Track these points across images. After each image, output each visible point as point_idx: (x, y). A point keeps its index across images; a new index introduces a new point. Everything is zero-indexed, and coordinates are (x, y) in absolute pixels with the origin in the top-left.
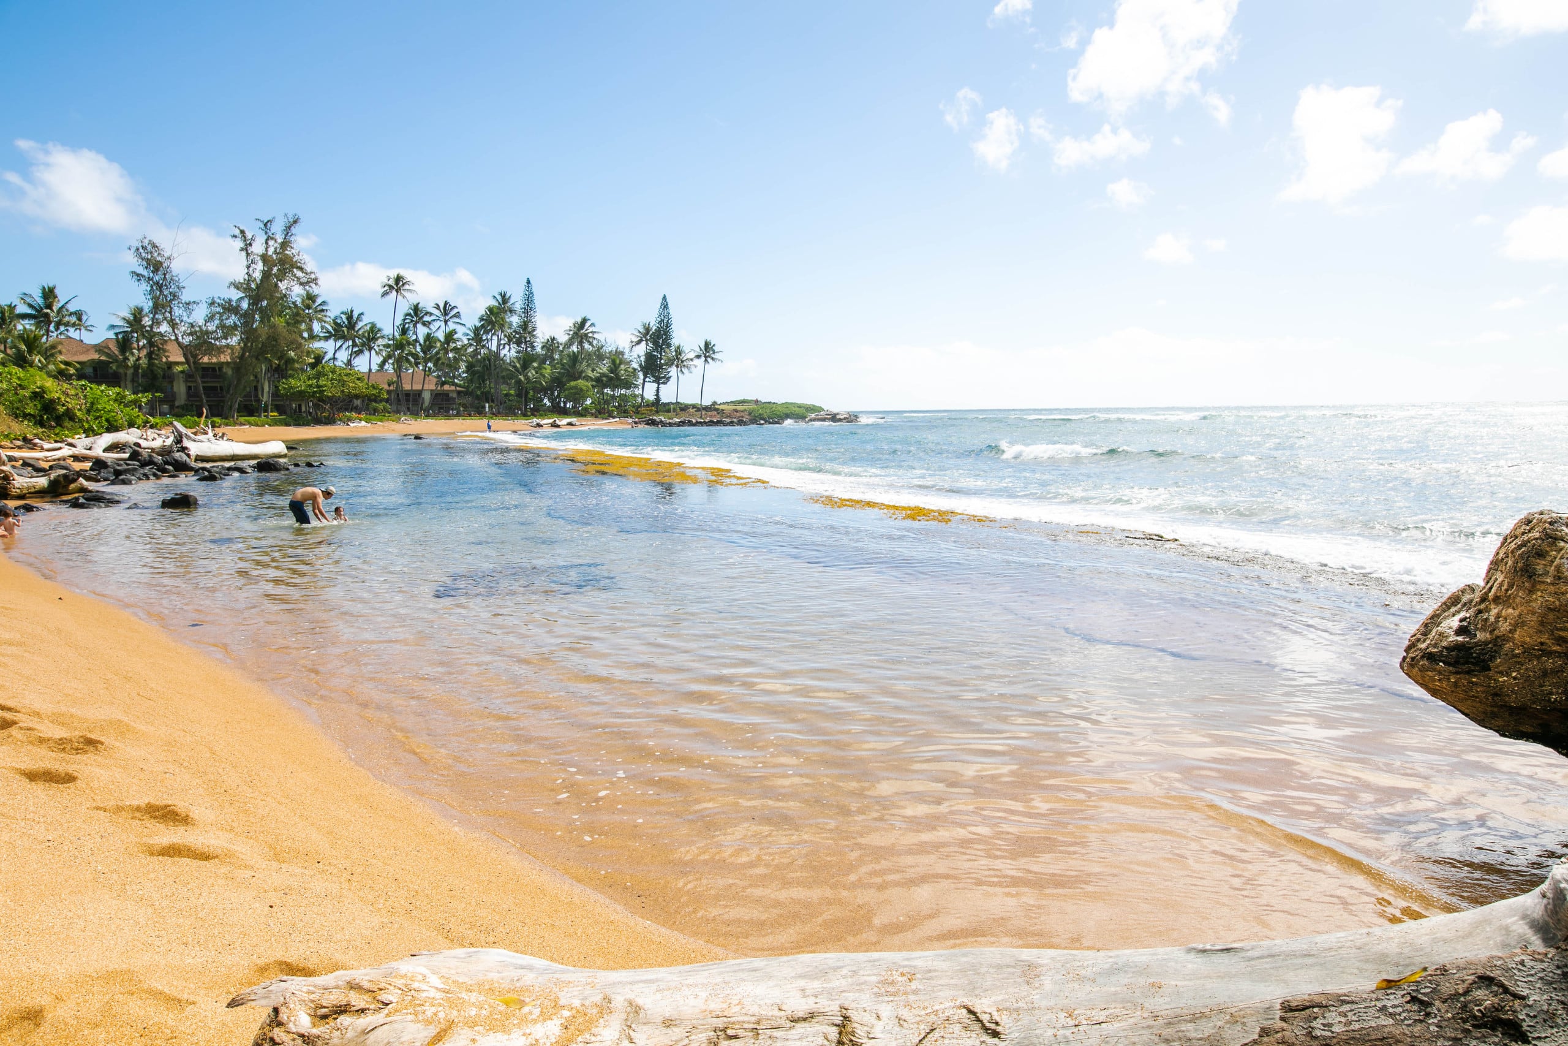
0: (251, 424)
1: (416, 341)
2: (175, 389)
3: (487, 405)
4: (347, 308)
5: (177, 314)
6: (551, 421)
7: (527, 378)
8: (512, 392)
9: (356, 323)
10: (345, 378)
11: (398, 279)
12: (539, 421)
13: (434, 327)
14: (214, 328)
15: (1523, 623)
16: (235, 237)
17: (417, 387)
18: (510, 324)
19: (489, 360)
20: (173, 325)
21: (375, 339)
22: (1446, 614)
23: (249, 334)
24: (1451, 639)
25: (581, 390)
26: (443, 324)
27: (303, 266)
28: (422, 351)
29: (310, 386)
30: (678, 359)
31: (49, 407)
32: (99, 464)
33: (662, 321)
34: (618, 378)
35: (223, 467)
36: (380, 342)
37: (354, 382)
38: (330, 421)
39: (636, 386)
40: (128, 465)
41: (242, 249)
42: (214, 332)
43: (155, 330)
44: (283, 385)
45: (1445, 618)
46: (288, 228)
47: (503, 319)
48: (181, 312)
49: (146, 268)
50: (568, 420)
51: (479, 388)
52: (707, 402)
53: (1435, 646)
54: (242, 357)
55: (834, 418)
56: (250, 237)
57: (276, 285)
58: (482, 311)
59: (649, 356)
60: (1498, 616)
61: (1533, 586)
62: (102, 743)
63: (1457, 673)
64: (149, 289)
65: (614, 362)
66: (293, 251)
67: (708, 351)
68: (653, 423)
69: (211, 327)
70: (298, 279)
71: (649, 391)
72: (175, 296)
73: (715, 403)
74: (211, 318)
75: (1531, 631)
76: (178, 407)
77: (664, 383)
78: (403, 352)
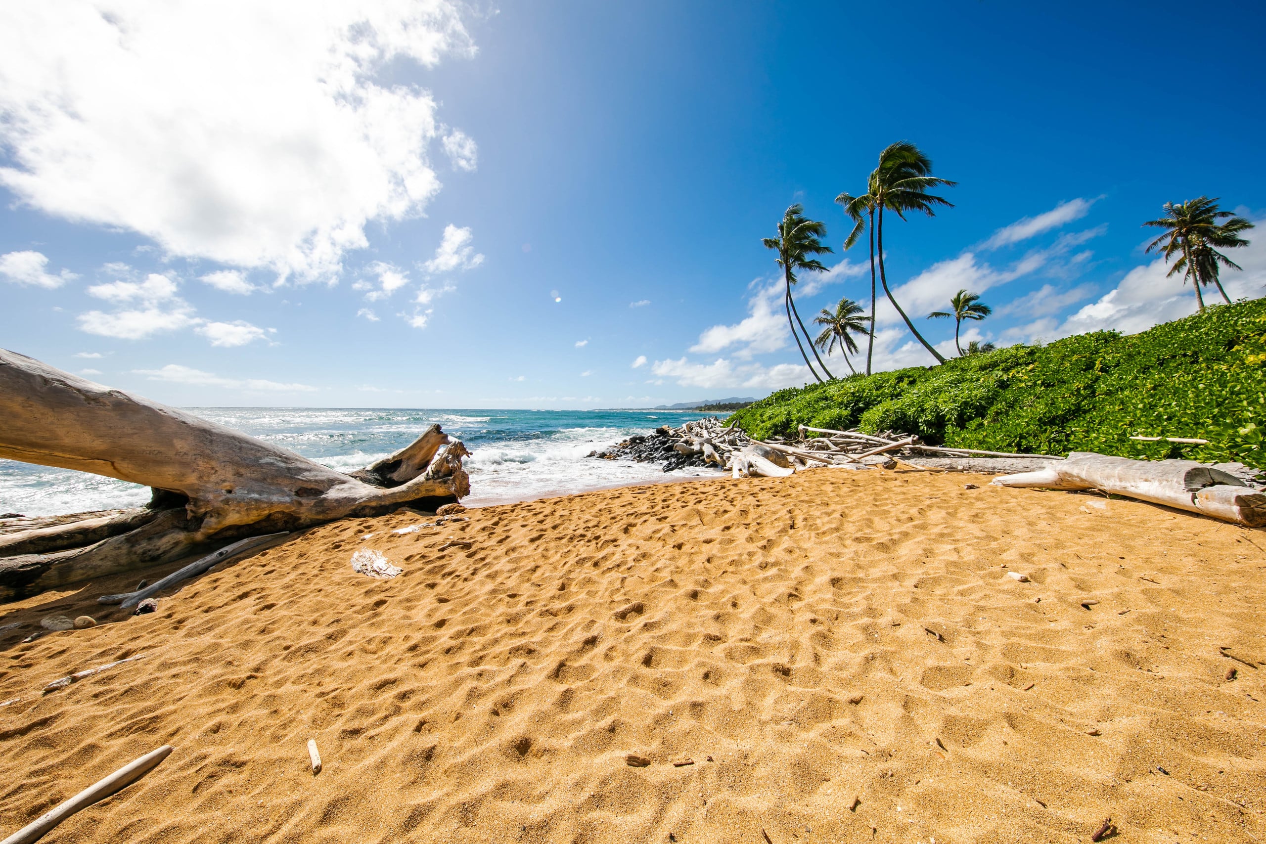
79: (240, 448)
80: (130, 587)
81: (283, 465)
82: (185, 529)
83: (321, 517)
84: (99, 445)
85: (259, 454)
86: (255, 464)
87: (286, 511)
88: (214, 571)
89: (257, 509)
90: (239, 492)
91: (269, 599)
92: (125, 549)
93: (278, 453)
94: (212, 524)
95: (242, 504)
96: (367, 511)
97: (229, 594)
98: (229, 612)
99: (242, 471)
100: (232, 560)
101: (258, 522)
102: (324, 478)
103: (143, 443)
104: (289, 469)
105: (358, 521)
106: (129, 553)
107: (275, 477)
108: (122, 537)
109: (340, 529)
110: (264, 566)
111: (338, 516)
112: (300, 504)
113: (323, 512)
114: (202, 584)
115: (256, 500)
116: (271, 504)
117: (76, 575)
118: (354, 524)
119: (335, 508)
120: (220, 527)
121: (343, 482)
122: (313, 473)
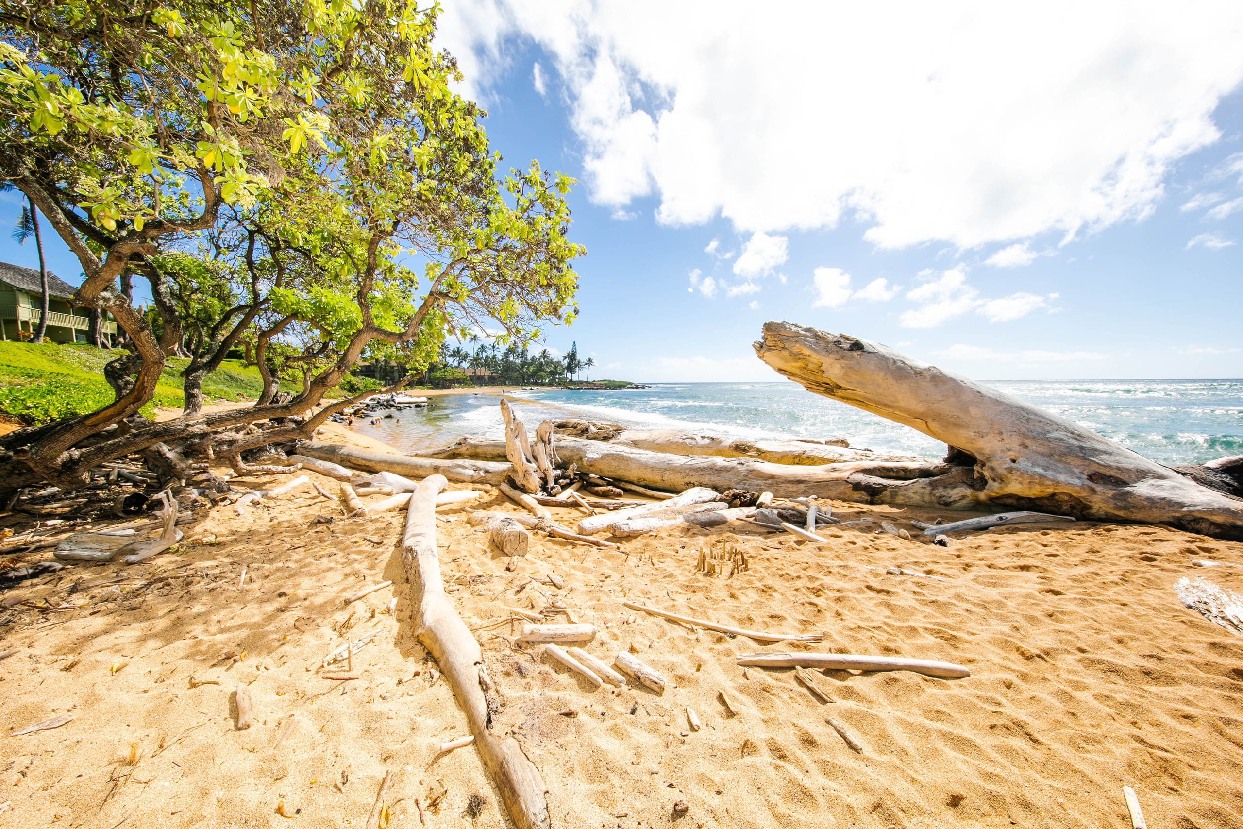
1: (482, 358)
3: (509, 382)
4: (456, 347)
6: (530, 387)
7: (524, 371)
8: (518, 377)
9: (460, 352)
10: (455, 372)
11: (476, 336)
12: (525, 388)
13: (489, 353)
17: (482, 375)
18: (518, 352)
19: (510, 364)
21: (467, 357)
25: (544, 376)
28: (484, 361)
29: (442, 375)
30: (578, 365)
31: (352, 386)
32: (368, 405)
33: (573, 351)
34: (557, 371)
35: (405, 406)
37: (458, 374)
39: (564, 375)
44: (433, 375)
47: (515, 350)
50: (537, 387)
51: (506, 375)
52: (590, 380)
55: (637, 387)
58: (506, 348)
59: (569, 364)
65: (556, 365)
67: (590, 362)
68: (569, 388)
71: (568, 377)
73: (593, 381)
77: (574, 374)
79: (1028, 420)
80: (930, 520)
81: (1076, 443)
82: (971, 486)
83: (1121, 513)
84: (919, 408)
85: (1047, 428)
86: (1043, 437)
87: (1075, 495)
88: (994, 532)
89: (1041, 484)
90: (1023, 464)
91: (1053, 583)
92: (928, 490)
93: (1070, 428)
94: (994, 489)
95: (1026, 476)
96: (1204, 526)
97: (1008, 559)
98: (1010, 577)
99: (1028, 442)
100: (1013, 528)
101: (1041, 498)
102: (1130, 466)
103: (947, 408)
104: (1082, 448)
105: (1187, 535)
106: (931, 494)
107: (1063, 454)
108: (927, 480)
109: (1152, 537)
110: (1045, 546)
111: (1150, 520)
112: (1093, 491)
113: (1125, 508)
114: (984, 539)
115: (1041, 476)
116: (1057, 483)
117: (899, 500)
118: (1179, 539)
119: (1144, 507)
120: (1002, 492)
121: (1162, 477)
122: (1114, 458)
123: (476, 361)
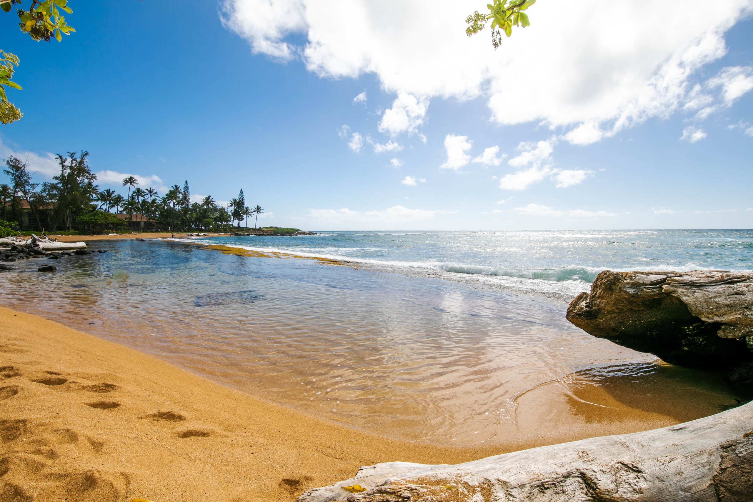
0: (62, 234)
1: (139, 202)
2: (23, 219)
3: (169, 228)
4: (107, 189)
5: (27, 189)
6: (197, 234)
7: (186, 218)
8: (179, 223)
9: (111, 195)
10: (107, 216)
11: (131, 178)
12: (191, 234)
13: (146, 197)
14: (46, 195)
15: (609, 304)
16: (57, 159)
17: (139, 220)
18: (179, 197)
19: (170, 211)
20: (25, 193)
21: (120, 201)
22: (580, 301)
23: (62, 198)
24: (585, 309)
25: (209, 222)
26: (150, 196)
27: (89, 172)
28: (141, 206)
29: (91, 219)
30: (247, 212)
33: (241, 198)
34: (223, 218)
35: (58, 253)
36: (122, 202)
37: (111, 218)
38: (99, 233)
39: (230, 221)
40: (11, 252)
41: (60, 164)
42: (45, 197)
43: (15, 195)
44: (78, 219)
45: (580, 303)
46: (83, 157)
47: (176, 195)
48: (29, 188)
49: (12, 169)
50: (204, 233)
51: (165, 221)
52: (258, 227)
53: (580, 311)
54: (59, 207)
55: (304, 233)
56: (64, 159)
57: (76, 179)
58: (167, 192)
59: (235, 210)
60: (600, 302)
61: (612, 293)
62: (115, 386)
63: (588, 319)
64: (13, 178)
65: (221, 212)
66: (85, 166)
67: (258, 209)
68: (238, 235)
69: (44, 194)
70: (87, 176)
71: (235, 223)
72: (26, 181)
73: (260, 228)
74: (44, 190)
75: (611, 306)
76: (24, 227)
77: (242, 220)
78: (132, 206)
123: (131, 205)
